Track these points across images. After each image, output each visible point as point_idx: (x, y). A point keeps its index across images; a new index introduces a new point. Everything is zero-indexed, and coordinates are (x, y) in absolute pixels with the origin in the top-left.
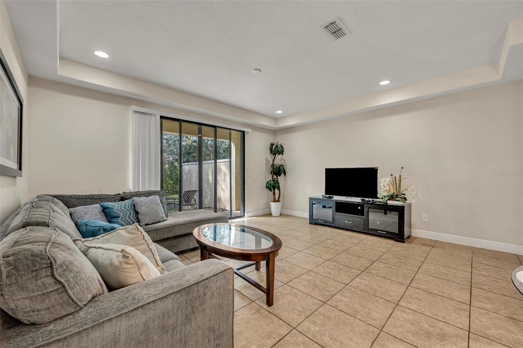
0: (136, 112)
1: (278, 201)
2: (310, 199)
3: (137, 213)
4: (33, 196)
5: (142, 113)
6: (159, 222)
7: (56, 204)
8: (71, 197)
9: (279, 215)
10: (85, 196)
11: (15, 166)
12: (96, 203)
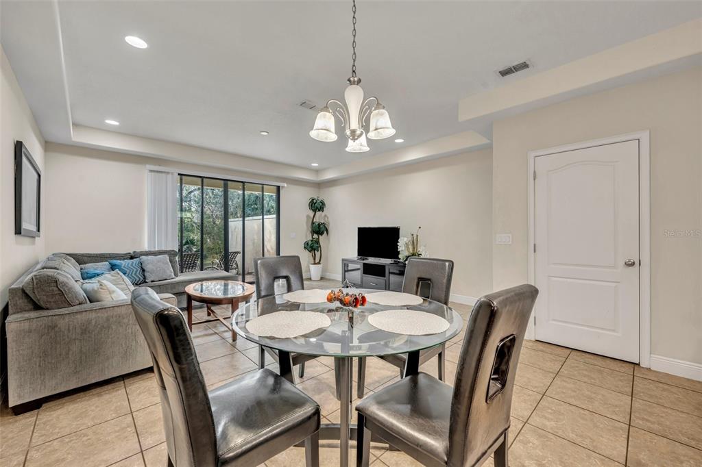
0: (151, 171)
1: (319, 263)
2: (343, 260)
3: (144, 270)
4: (50, 254)
5: (158, 172)
6: (166, 279)
7: (68, 260)
8: (83, 255)
9: (319, 279)
10: (97, 254)
11: (34, 228)
12: (106, 261)
